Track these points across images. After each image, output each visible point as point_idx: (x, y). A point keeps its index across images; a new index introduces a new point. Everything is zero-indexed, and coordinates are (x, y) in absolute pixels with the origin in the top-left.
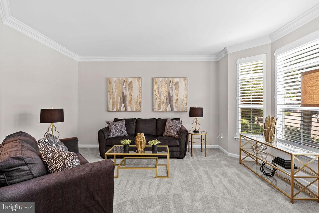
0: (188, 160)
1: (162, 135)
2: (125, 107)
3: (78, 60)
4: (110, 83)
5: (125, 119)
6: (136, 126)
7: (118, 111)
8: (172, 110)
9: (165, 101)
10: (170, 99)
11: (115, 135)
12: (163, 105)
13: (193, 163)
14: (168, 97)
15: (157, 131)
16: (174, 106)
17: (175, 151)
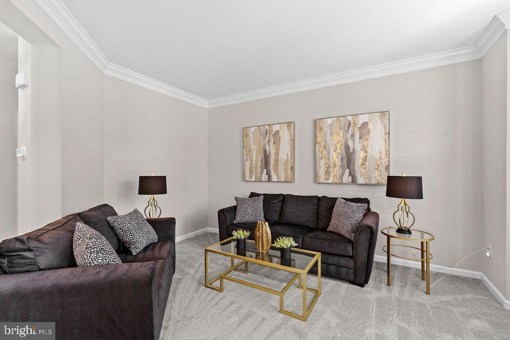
0: (374, 291)
1: (325, 230)
2: (268, 174)
3: (207, 107)
4: (247, 135)
5: (264, 195)
6: (282, 207)
7: (258, 180)
8: (354, 181)
9: (338, 162)
10: (349, 159)
11: (243, 220)
12: (336, 172)
13: (381, 303)
14: (344, 155)
15: (317, 220)
16: (358, 172)
17: (344, 267)
